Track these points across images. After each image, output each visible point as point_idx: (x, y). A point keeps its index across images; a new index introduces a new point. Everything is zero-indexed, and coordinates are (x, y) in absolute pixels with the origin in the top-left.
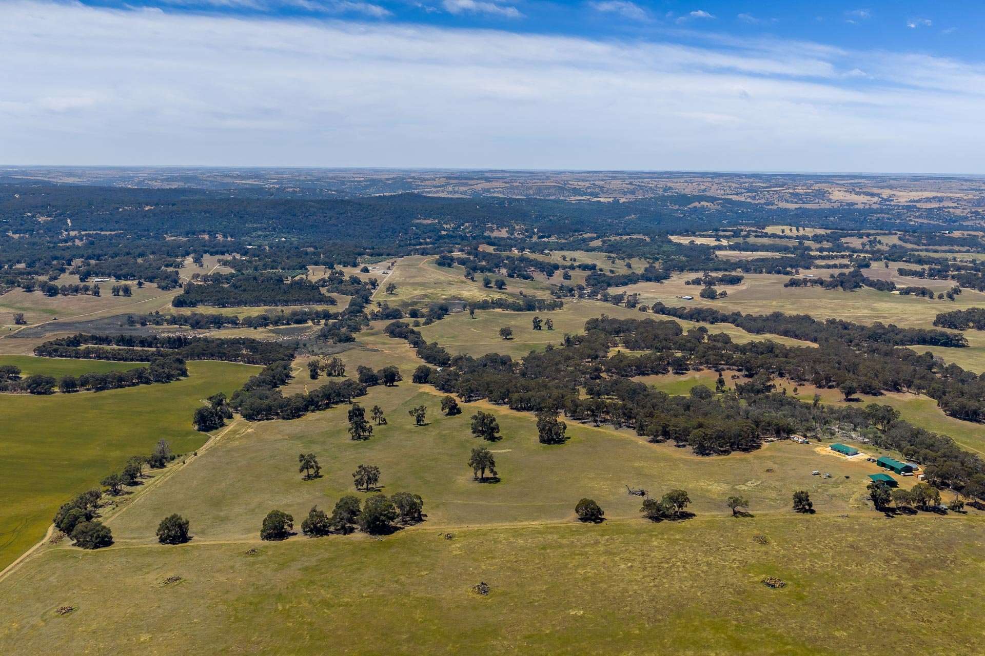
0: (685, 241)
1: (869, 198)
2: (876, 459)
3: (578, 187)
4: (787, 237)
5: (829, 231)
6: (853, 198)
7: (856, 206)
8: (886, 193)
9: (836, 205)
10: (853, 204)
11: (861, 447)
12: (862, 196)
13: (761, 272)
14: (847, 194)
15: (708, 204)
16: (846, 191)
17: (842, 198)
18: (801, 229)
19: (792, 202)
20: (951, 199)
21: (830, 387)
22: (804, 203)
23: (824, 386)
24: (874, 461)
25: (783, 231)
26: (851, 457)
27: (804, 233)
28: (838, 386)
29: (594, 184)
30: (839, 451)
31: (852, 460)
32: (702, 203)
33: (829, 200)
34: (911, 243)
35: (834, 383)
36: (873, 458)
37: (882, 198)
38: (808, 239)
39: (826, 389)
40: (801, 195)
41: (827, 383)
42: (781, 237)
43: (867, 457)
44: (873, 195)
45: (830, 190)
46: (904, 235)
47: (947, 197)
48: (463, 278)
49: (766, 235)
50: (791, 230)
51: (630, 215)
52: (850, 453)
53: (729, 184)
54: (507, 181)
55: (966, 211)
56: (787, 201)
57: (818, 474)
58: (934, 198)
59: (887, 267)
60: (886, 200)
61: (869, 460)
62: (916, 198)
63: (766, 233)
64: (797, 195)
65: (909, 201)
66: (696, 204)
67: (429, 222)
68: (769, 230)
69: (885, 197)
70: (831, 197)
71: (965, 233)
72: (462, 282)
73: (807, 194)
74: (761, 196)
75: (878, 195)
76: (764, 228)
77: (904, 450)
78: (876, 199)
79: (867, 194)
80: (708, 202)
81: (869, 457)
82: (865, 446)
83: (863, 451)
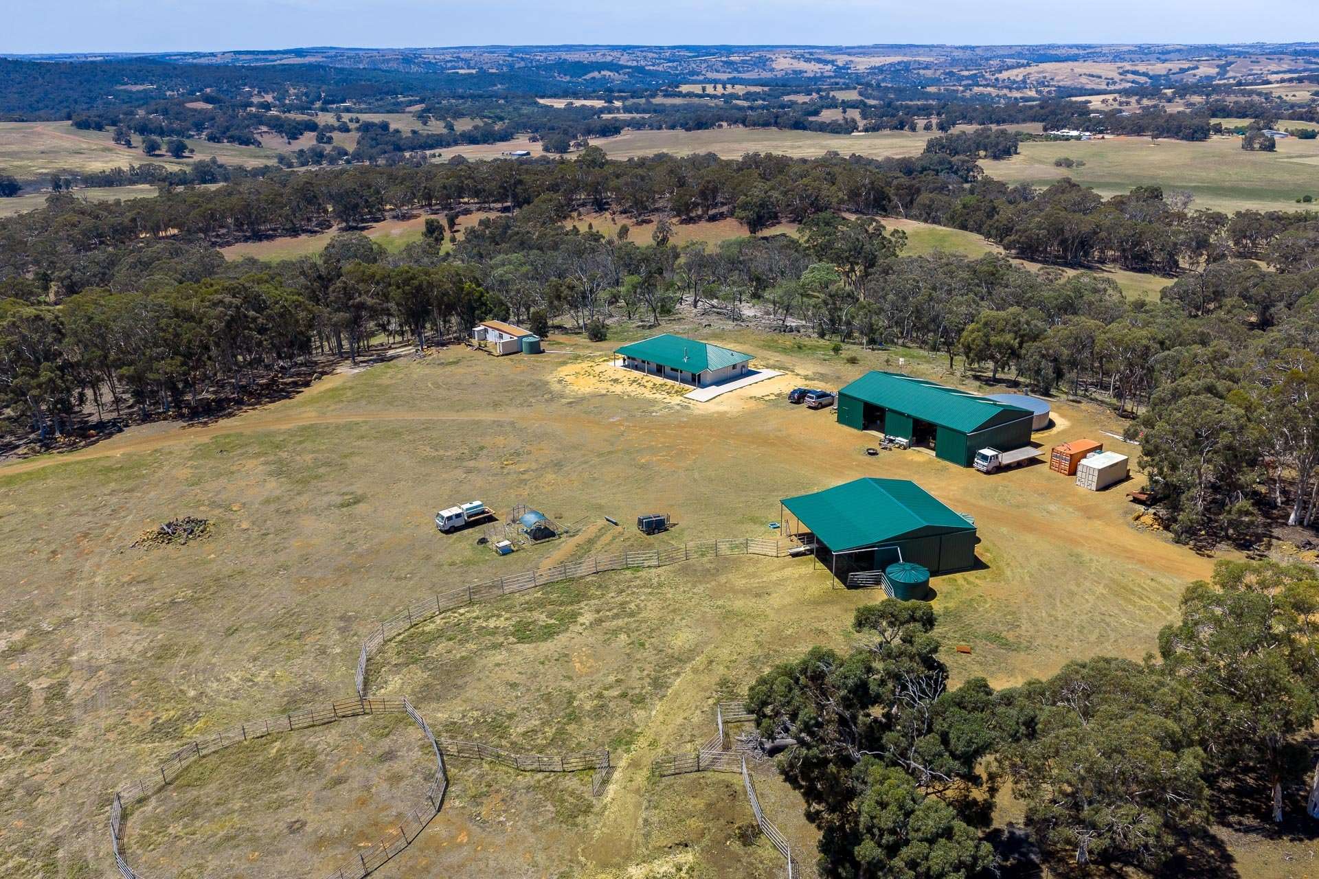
0: (560, 104)
1: (821, 66)
2: (832, 389)
3: (434, 61)
4: (708, 95)
5: (766, 89)
6: (802, 65)
7: (805, 75)
8: (841, 60)
9: (779, 75)
10: (801, 72)
11: (769, 346)
12: (813, 63)
13: (660, 128)
14: (794, 62)
15: (612, 74)
16: (792, 58)
17: (787, 66)
18: (729, 86)
19: (724, 72)
21: (713, 219)
22: (740, 72)
23: (700, 218)
24: (822, 401)
25: (704, 89)
26: (713, 391)
27: (733, 91)
28: (731, 214)
29: (458, 57)
30: (659, 371)
31: (713, 408)
32: (603, 73)
33: (772, 70)
34: (874, 98)
35: (725, 209)
36: (819, 386)
37: (837, 66)
38: (738, 98)
39: (703, 224)
40: (736, 63)
41: (705, 212)
42: (700, 96)
43: (789, 383)
44: (826, 62)
45: (774, 58)
46: (866, 90)
48: (112, 144)
49: (680, 95)
50: (715, 88)
51: (496, 85)
52: (707, 378)
53: (644, 54)
54: (329, 54)
55: (939, 73)
56: (718, 71)
57: (480, 519)
59: (844, 112)
60: (841, 68)
61: (799, 397)
63: (681, 92)
64: (732, 63)
66: (596, 74)
67: (140, 88)
68: (684, 88)
69: (841, 64)
70: (774, 66)
72: (109, 150)
73: (744, 62)
75: (832, 62)
76: (677, 87)
77: (971, 333)
78: (829, 67)
79: (819, 61)
80: (611, 71)
81: (800, 384)
82: (788, 340)
83: (774, 357)
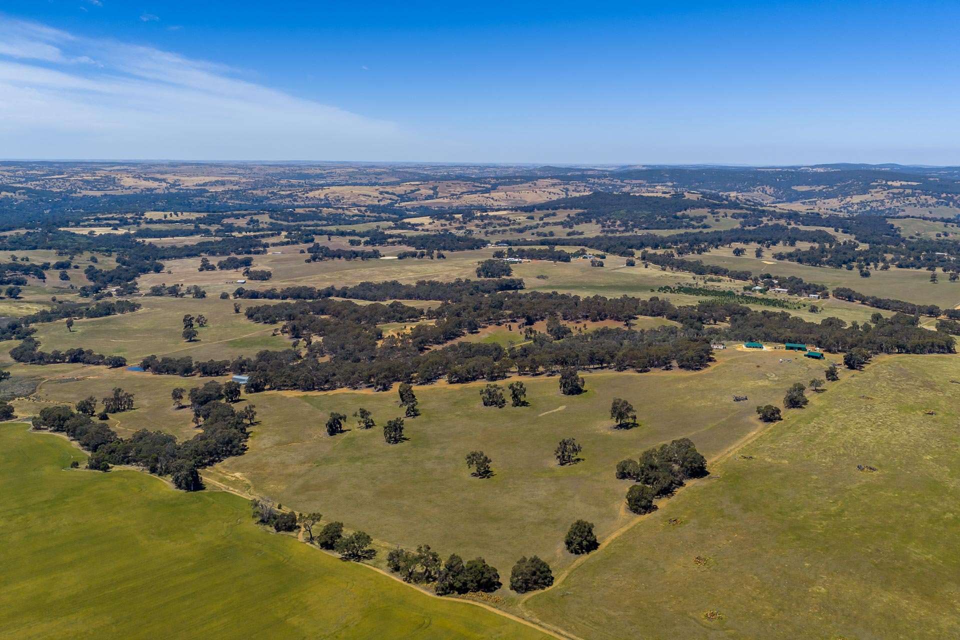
1: (158, 183)
4: (176, 222)
6: (144, 183)
8: (171, 178)
10: (152, 190)
12: (150, 181)
14: (137, 180)
15: (11, 194)
16: (133, 177)
17: (133, 184)
18: (179, 213)
20: (231, 182)
22: (100, 190)
25: (165, 217)
33: (123, 187)
37: (168, 183)
40: (92, 182)
44: (159, 180)
45: (118, 177)
46: (272, 214)
47: (228, 181)
50: (171, 215)
56: (81, 189)
58: (217, 182)
59: (329, 239)
60: (173, 185)
62: (201, 182)
64: (89, 182)
65: (196, 185)
69: (171, 182)
70: (122, 183)
71: (307, 209)
73: (96, 180)
74: (52, 184)
75: (164, 180)
78: (164, 184)
79: (155, 180)
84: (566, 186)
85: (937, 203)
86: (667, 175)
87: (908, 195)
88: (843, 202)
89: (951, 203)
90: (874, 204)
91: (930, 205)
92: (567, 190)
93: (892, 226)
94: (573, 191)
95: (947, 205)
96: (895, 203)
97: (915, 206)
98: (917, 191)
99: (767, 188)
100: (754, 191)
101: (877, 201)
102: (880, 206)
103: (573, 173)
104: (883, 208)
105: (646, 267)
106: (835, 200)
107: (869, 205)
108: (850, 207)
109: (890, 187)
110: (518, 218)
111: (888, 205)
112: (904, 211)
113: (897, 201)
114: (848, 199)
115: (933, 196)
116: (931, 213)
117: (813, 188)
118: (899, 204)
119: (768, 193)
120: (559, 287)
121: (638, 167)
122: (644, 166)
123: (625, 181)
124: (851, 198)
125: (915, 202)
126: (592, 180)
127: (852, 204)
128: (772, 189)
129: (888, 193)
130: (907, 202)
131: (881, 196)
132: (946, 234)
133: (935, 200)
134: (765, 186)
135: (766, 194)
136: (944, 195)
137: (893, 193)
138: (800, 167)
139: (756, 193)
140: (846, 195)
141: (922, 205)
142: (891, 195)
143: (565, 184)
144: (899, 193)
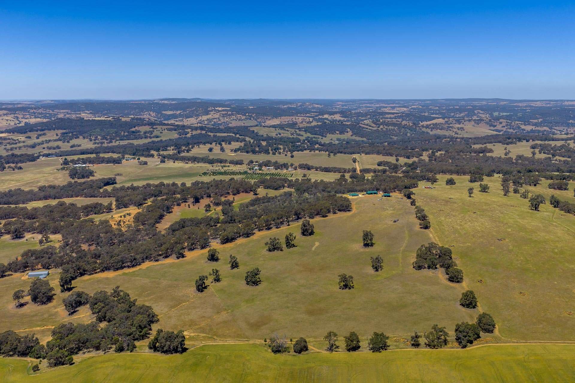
84: (16, 115)
85: (246, 118)
86: (83, 107)
87: (230, 115)
88: (198, 120)
89: (252, 118)
90: (215, 120)
91: (243, 120)
92: (17, 118)
93: (254, 131)
94: (22, 118)
95: (250, 119)
96: (226, 119)
97: (236, 121)
98: (234, 113)
99: (151, 113)
100: (144, 115)
101: (216, 118)
102: (218, 121)
103: (7, 106)
104: (220, 122)
105: (174, 162)
106: (193, 119)
107: (213, 121)
108: (203, 122)
109: (219, 111)
110: (19, 138)
111: (222, 121)
112: (231, 123)
113: (227, 118)
114: (200, 118)
115: (243, 115)
116: (244, 124)
117: (175, 112)
118: (227, 120)
119: (152, 115)
120: (135, 180)
121: (48, 101)
122: (52, 101)
123: (55, 111)
124: (202, 117)
125: (236, 118)
126: (32, 111)
127: (204, 120)
128: (154, 113)
129: (220, 114)
130: (232, 119)
131: (217, 116)
132: (280, 134)
133: (245, 117)
134: (150, 112)
135: (151, 116)
136: (247, 114)
137: (222, 114)
138: (154, 100)
139: (145, 116)
140: (198, 116)
141: (239, 120)
142: (222, 115)
143: (15, 114)
144: (225, 114)
